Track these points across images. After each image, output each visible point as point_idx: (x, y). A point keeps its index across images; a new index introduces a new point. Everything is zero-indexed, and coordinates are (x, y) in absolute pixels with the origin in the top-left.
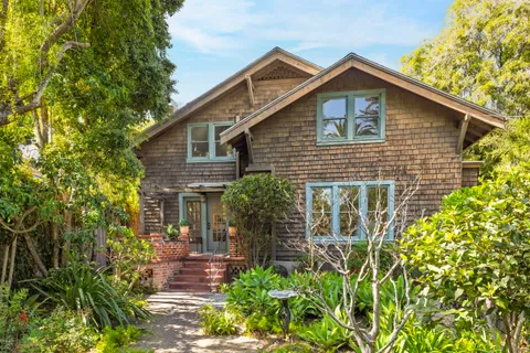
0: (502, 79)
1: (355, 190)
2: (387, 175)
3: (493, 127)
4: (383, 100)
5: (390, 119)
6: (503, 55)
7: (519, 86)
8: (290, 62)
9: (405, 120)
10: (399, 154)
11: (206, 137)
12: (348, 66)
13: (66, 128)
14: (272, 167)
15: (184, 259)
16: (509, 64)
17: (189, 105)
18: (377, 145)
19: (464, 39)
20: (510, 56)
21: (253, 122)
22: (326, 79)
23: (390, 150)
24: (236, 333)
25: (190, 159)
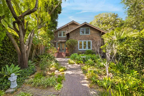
0: (103, 27)
1: (86, 42)
2: (91, 40)
3: (105, 33)
4: (90, 29)
5: (91, 32)
6: (103, 24)
7: (105, 28)
8: (75, 23)
9: (93, 32)
10: (92, 37)
11: (61, 33)
12: (85, 24)
13: (43, 31)
14: (73, 38)
15: (58, 53)
16: (104, 25)
17: (59, 28)
18: (89, 35)
19: (97, 21)
20: (104, 24)
21: (71, 31)
22: (82, 25)
23: (91, 36)
24: (74, 64)
25: (59, 37)
